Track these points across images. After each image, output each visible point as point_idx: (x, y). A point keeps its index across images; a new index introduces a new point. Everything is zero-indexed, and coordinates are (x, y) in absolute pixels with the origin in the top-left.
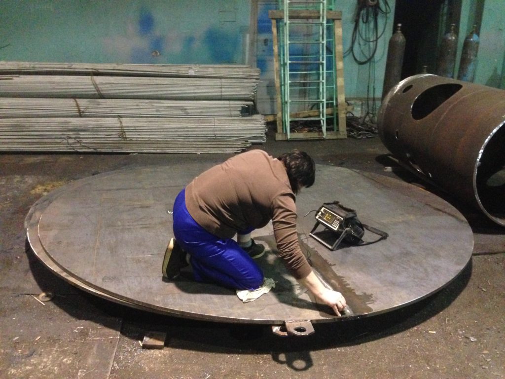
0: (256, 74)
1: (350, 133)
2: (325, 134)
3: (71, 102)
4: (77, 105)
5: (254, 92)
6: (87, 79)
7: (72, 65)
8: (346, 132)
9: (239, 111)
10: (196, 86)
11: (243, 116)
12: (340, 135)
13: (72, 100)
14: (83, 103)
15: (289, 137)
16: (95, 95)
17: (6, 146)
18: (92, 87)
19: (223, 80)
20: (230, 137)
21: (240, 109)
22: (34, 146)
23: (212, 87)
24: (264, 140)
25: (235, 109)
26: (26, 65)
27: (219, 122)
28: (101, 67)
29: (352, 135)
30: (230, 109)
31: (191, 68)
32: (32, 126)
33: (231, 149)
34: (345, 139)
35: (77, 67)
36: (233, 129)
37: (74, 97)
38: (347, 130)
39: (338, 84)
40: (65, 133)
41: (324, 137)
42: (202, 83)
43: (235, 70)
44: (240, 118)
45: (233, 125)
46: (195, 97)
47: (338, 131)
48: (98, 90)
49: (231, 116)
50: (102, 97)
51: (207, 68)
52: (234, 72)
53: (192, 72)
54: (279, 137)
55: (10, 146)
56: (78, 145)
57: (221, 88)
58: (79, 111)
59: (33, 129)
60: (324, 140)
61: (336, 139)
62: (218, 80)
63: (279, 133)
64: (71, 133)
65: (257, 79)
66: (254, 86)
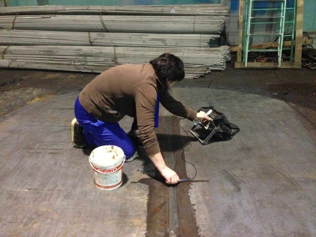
0: (226, 11)
1: (305, 64)
2: (280, 64)
3: (86, 34)
4: (89, 37)
5: (221, 27)
6: (97, 18)
7: (89, 7)
8: (300, 63)
9: (207, 43)
10: (175, 22)
11: (210, 47)
12: (295, 65)
13: (87, 33)
14: (94, 35)
15: (246, 66)
16: (102, 29)
17: (37, 65)
18: (100, 23)
19: (197, 17)
20: (195, 64)
21: (209, 41)
22: (55, 66)
23: (187, 22)
24: (223, 68)
25: (204, 41)
26: (60, 8)
27: (188, 52)
28: (107, 8)
29: (307, 66)
30: (200, 41)
31: (173, 8)
32: (58, 52)
33: (191, 75)
34: (299, 69)
35: (92, 8)
36: (197, 58)
37: (89, 31)
38: (302, 61)
39: (298, 20)
40: (78, 57)
41: (279, 66)
42: (180, 20)
43: (209, 8)
44: (208, 48)
45: (198, 54)
46: (173, 31)
47: (293, 61)
48: (104, 26)
49: (200, 47)
50: (107, 31)
51: (186, 7)
52: (208, 10)
53: (173, 11)
54: (238, 65)
55: (40, 65)
56: (82, 67)
57: (194, 23)
58: (90, 41)
59: (57, 53)
60: (278, 69)
61: (290, 69)
62: (194, 17)
63: (239, 62)
64: (81, 58)
65: (226, 16)
66: (222, 22)
